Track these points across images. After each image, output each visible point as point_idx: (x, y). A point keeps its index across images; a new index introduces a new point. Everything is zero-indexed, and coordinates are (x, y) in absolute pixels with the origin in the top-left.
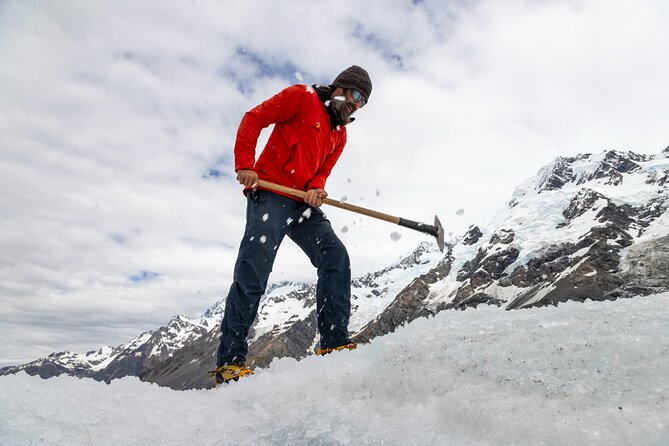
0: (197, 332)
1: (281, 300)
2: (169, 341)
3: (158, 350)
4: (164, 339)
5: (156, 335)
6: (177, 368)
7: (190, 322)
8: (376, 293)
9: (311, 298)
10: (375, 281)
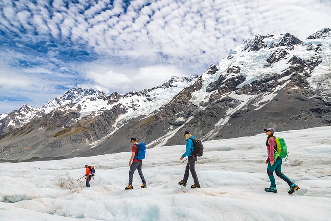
0: (39, 115)
1: (94, 100)
2: (21, 118)
3: (13, 123)
4: (17, 117)
5: (13, 115)
6: (29, 132)
7: (34, 108)
8: (149, 100)
9: (112, 99)
10: (149, 93)
